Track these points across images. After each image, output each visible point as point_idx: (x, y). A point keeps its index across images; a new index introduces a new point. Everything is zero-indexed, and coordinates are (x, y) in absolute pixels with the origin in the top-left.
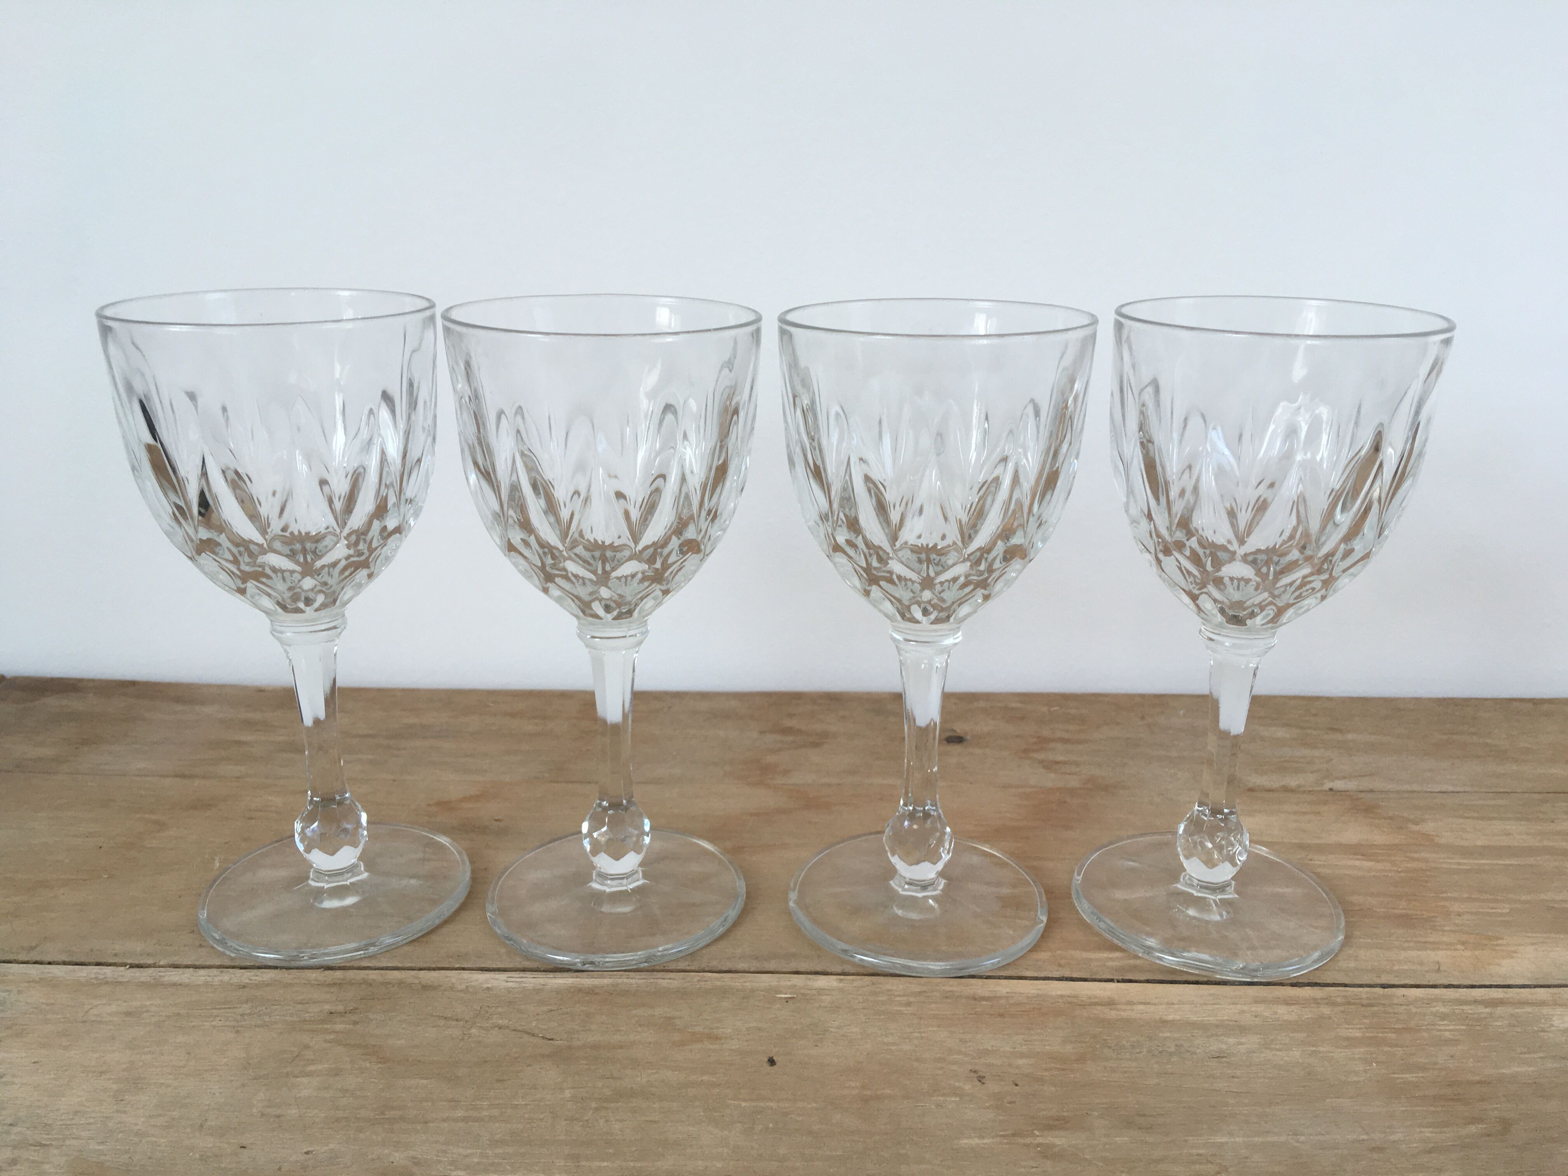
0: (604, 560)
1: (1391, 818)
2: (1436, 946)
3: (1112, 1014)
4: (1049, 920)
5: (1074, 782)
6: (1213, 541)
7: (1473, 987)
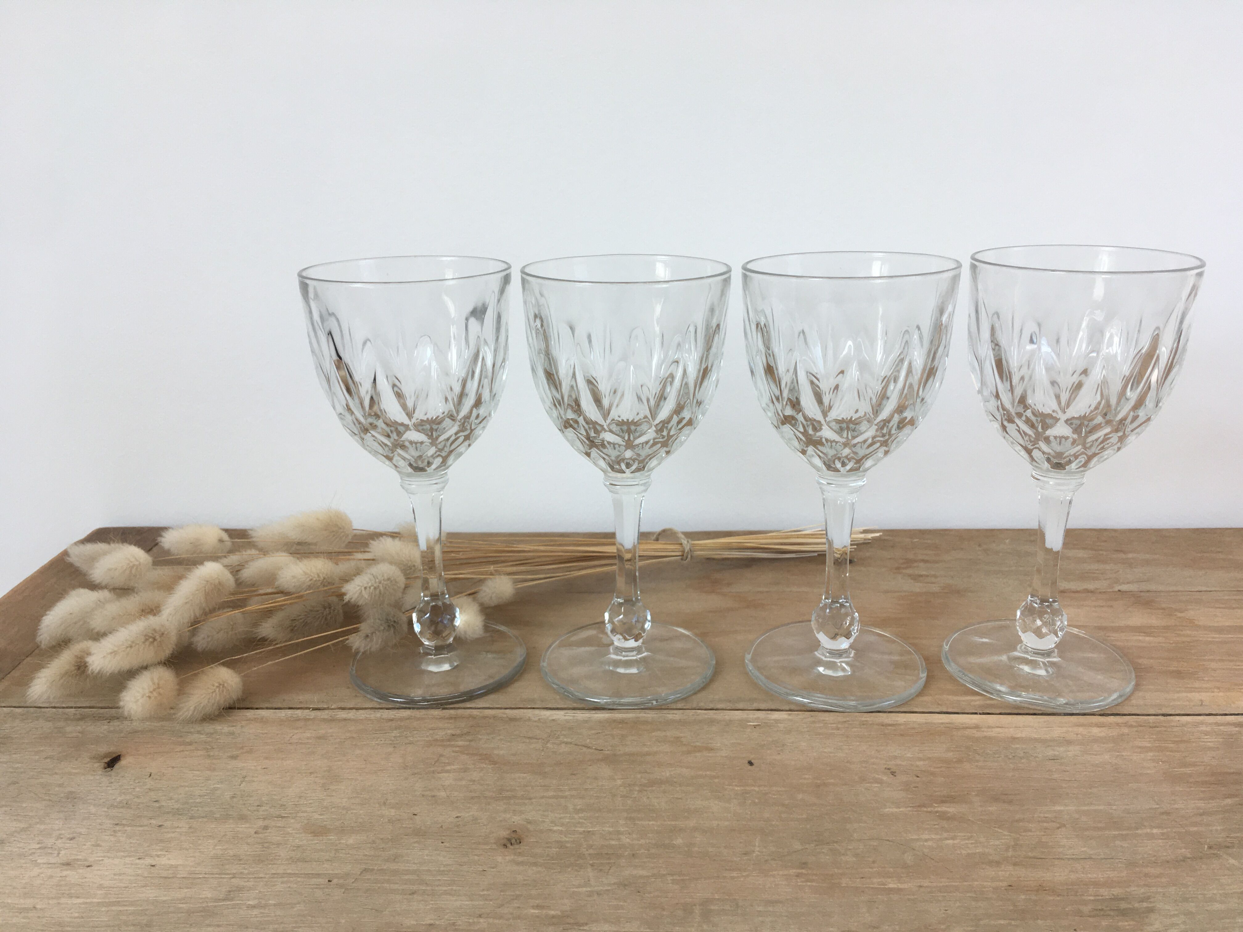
0: (629, 432)
1: (1163, 609)
2: (1199, 690)
3: (978, 734)
4: (928, 676)
5: (935, 588)
6: (1042, 412)
7: (1226, 715)
